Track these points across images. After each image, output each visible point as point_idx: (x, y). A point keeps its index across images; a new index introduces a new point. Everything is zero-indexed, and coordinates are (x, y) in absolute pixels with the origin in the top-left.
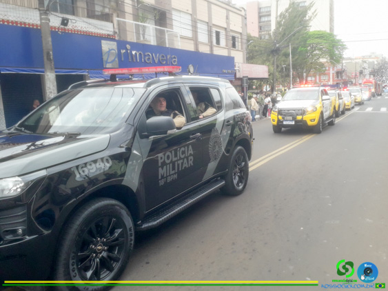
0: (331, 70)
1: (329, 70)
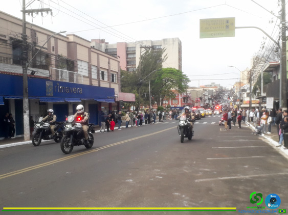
0: (180, 96)
1: (178, 96)
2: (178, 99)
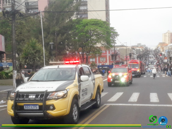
1: (106, 53)
2: (106, 57)
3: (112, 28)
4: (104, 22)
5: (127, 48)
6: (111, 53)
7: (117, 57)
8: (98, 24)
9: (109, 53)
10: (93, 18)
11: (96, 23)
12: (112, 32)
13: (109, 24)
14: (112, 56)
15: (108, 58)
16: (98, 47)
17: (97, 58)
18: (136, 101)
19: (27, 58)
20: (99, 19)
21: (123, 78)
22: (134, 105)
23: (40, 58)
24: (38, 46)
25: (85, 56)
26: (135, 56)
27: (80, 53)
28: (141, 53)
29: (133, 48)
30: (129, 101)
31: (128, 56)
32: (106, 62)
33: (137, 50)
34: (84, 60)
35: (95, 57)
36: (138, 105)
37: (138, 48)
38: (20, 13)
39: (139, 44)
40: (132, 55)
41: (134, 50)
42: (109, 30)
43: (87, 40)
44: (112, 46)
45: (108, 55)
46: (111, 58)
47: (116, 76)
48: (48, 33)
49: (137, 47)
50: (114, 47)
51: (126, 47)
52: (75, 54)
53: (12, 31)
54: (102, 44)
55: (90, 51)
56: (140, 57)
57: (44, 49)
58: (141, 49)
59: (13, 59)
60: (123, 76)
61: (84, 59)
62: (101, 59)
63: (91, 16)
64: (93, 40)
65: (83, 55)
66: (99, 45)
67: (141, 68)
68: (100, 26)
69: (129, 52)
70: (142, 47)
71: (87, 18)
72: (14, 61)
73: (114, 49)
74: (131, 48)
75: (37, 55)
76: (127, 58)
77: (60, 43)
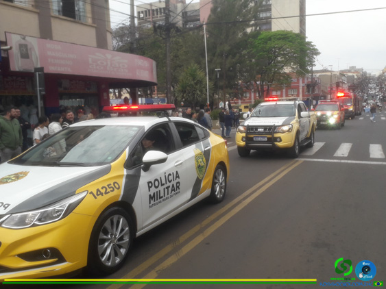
0: (300, 83)
1: (298, 82)
2: (298, 88)
3: (309, 43)
4: (297, 35)
5: (333, 73)
6: (306, 81)
7: (316, 88)
8: (288, 38)
9: (303, 82)
10: (279, 29)
11: (285, 37)
12: (309, 49)
13: (304, 38)
14: (308, 86)
15: (301, 90)
16: (285, 73)
17: (284, 90)
18: (346, 156)
19: (185, 92)
20: (289, 29)
21: (332, 118)
22: (343, 161)
23: (201, 91)
24: (200, 74)
25: (266, 88)
26: (346, 87)
27: (258, 83)
28: (355, 82)
29: (342, 74)
30: (335, 155)
31: (334, 86)
32: (298, 95)
33: (348, 77)
34: (263, 94)
35: (281, 89)
36: (349, 162)
37: (350, 74)
38: (177, 27)
39: (353, 67)
40: (341, 85)
41: (343, 78)
42: (305, 46)
43: (269, 64)
44: (308, 72)
45: (301, 85)
46: (305, 90)
47: (322, 115)
48: (214, 55)
49: (349, 71)
50: (312, 72)
51: (331, 71)
52: (251, 84)
53: (165, 54)
54: (293, 68)
55: (273, 80)
56: (353, 87)
57: (207, 78)
58: (355, 75)
59: (167, 94)
60: (332, 115)
61: (263, 91)
62: (290, 92)
63: (277, 26)
64: (279, 62)
65: (262, 86)
66: (287, 70)
67: (355, 105)
68: (289, 41)
69: (335, 81)
70: (356, 71)
71: (270, 29)
72: (169, 95)
73: (312, 75)
74: (338, 74)
75: (198, 87)
76: (332, 89)
77: (229, 68)
